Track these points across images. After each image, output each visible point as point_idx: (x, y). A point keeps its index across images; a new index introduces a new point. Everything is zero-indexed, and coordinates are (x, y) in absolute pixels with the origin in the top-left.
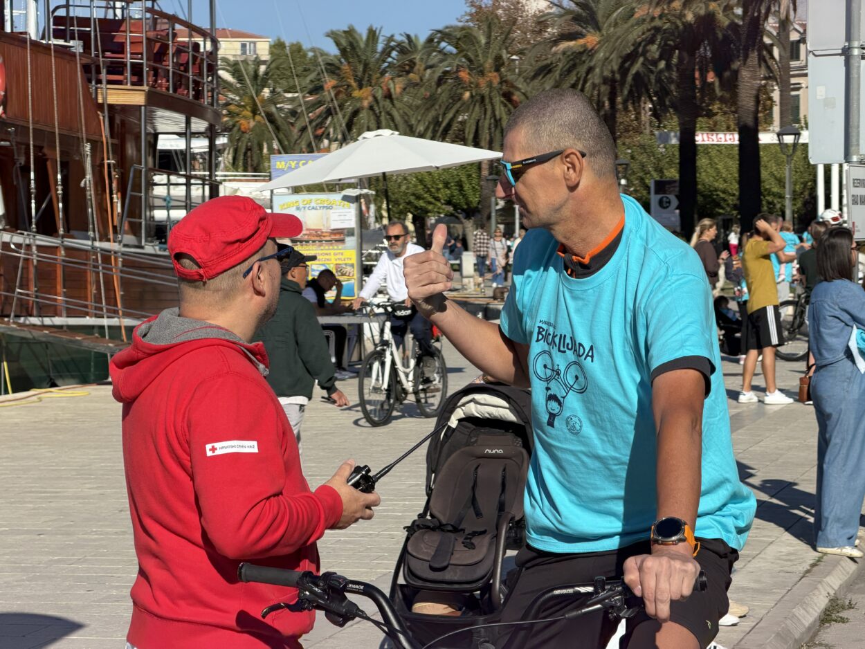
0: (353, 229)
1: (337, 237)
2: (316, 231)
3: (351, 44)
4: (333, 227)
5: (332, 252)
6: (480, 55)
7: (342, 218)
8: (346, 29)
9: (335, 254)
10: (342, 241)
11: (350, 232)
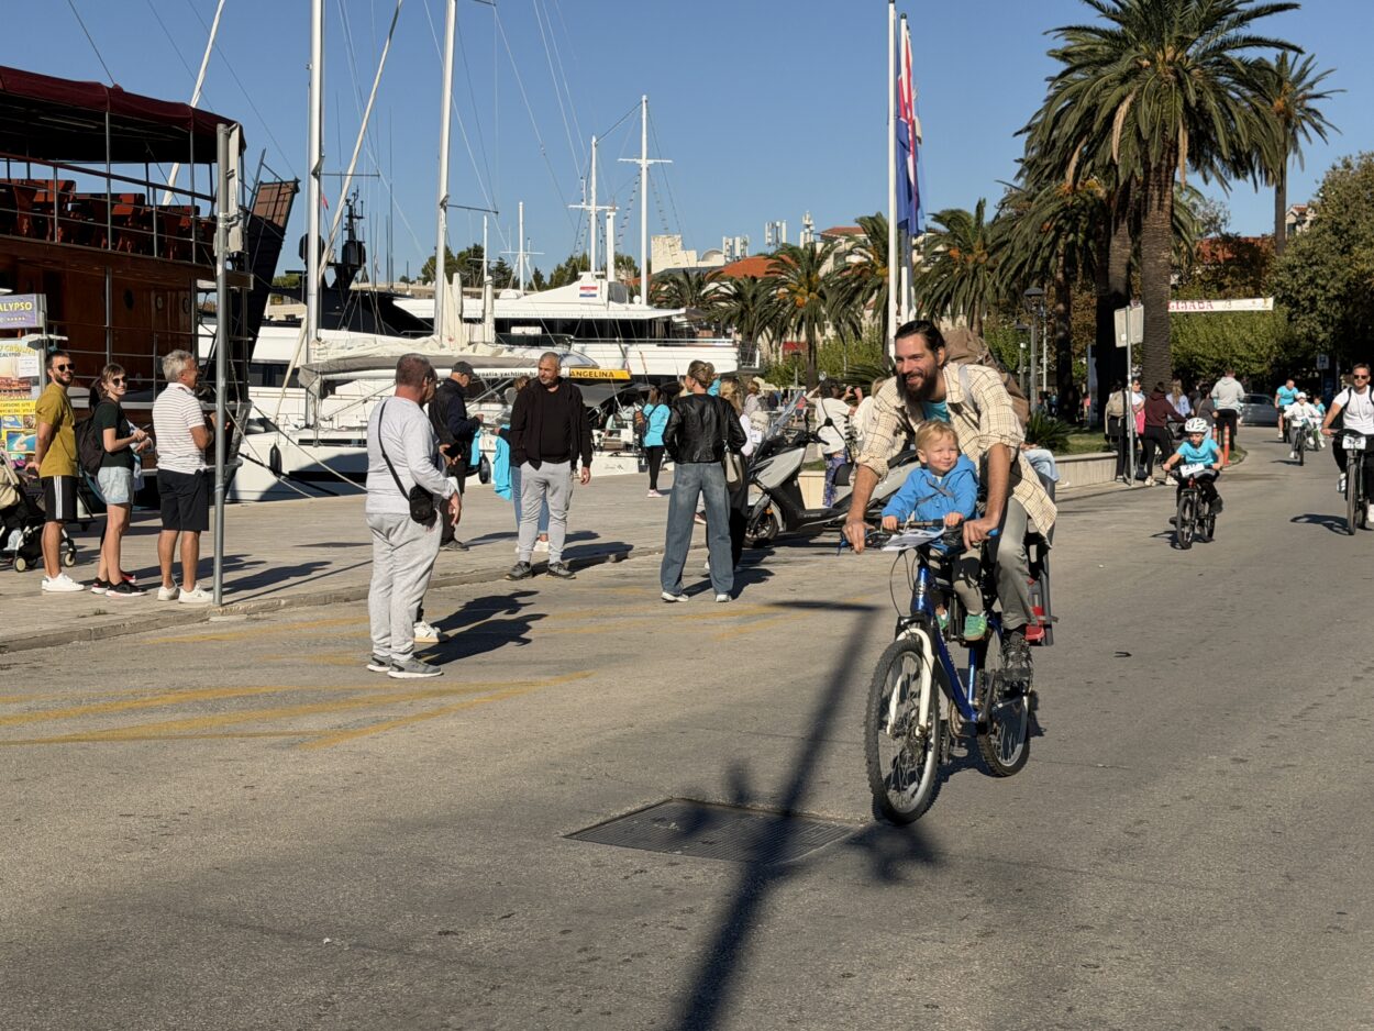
0: (38, 377)
1: (25, 386)
2: (7, 379)
3: (874, 228)
4: (21, 376)
5: (21, 402)
6: (970, 235)
7: (28, 366)
8: (873, 215)
9: (23, 405)
10: (29, 390)
11: (36, 381)
